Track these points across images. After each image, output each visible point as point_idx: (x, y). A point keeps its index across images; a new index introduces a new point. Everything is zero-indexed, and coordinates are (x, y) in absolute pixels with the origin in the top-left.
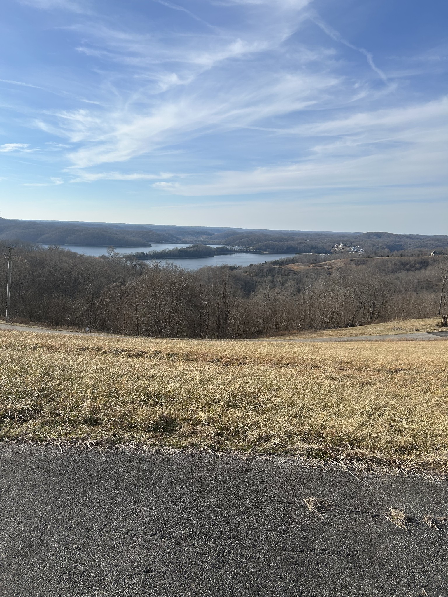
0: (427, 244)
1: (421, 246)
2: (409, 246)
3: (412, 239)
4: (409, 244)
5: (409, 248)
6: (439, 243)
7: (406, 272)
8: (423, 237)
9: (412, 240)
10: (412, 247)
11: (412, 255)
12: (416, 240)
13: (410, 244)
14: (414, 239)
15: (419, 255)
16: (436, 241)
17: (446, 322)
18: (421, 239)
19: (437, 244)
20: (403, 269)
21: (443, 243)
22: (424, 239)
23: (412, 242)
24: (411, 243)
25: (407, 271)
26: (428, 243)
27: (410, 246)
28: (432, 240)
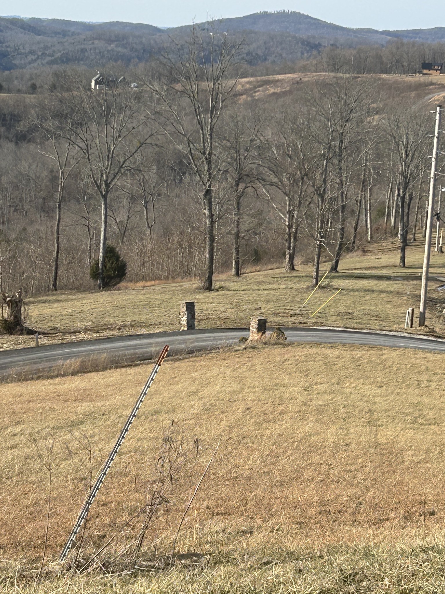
0: (83, 51)
1: (66, 59)
2: (30, 57)
3: (38, 32)
4: (27, 50)
5: (30, 63)
6: (120, 49)
7: (11, 146)
8: (73, 29)
9: (38, 38)
10: (39, 61)
11: (34, 87)
12: (49, 39)
13: (31, 52)
14: (45, 34)
15: (53, 88)
16: (110, 41)
17: (15, 317)
18: (64, 34)
19: (112, 50)
20: (7, 138)
21: (132, 49)
22: (73, 34)
23: (38, 43)
24: (34, 48)
25: (17, 143)
26: (88, 47)
27: (34, 57)
28: (99, 38)
